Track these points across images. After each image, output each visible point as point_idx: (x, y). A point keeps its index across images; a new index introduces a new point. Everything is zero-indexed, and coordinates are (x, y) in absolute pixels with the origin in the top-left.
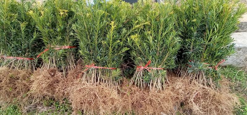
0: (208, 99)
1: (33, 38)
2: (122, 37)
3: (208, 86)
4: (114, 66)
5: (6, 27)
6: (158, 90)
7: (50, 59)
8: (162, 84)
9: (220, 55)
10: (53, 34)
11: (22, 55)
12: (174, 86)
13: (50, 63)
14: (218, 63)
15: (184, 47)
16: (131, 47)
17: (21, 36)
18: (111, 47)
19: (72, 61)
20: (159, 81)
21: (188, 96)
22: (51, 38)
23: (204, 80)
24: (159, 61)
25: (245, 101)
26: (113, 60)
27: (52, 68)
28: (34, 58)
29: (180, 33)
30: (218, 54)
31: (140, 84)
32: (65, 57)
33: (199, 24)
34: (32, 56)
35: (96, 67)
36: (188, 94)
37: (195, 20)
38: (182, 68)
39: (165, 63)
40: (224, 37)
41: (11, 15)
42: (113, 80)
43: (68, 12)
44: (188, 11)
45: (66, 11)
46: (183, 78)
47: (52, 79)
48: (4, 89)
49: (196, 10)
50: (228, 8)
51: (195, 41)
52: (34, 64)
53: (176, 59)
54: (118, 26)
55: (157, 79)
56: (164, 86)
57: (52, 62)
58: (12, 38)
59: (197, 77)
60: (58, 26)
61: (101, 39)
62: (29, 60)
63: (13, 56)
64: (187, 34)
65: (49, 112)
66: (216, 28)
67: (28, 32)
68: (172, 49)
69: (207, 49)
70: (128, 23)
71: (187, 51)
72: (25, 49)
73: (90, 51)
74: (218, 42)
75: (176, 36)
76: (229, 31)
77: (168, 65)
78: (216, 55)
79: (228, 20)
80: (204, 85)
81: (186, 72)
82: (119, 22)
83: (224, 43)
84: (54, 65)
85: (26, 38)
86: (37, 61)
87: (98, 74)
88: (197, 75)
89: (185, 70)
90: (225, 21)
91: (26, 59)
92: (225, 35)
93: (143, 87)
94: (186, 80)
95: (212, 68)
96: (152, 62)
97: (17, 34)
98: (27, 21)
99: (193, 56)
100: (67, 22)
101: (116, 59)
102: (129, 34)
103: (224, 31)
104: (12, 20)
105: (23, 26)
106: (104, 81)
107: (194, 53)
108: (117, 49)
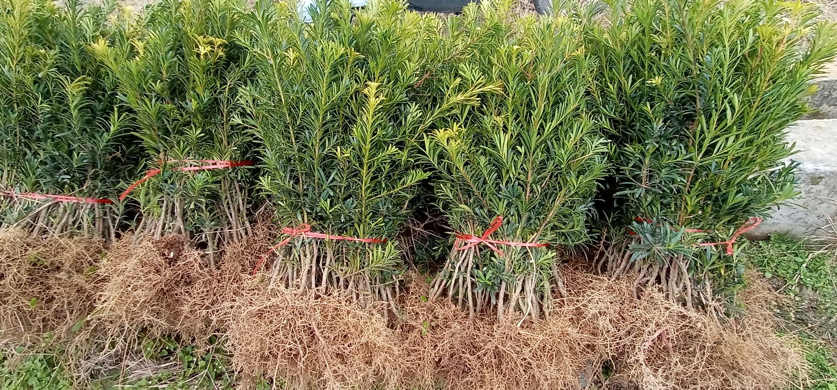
0: (698, 355)
1: (108, 130)
2: (405, 132)
3: (698, 311)
4: (378, 231)
5: (20, 95)
6: (526, 317)
7: (165, 204)
8: (542, 297)
9: (745, 202)
10: (173, 120)
11: (73, 189)
12: (579, 305)
13: (166, 217)
14: (737, 227)
15: (618, 170)
16: (434, 169)
17: (70, 125)
18: (369, 168)
19: (239, 210)
20: (529, 287)
21: (627, 341)
22: (167, 132)
23: (685, 288)
24: (529, 219)
25: (830, 360)
26: (375, 214)
27: (171, 235)
28: (113, 200)
29: (606, 124)
30: (736, 201)
31: (465, 296)
32: (214, 197)
33: (673, 94)
34: (105, 193)
35: (317, 234)
36: (629, 333)
37: (657, 81)
38: (614, 243)
39: (551, 224)
40: (760, 141)
41: (36, 52)
42: (373, 281)
43: (225, 46)
44: (636, 47)
45: (219, 41)
46: (613, 279)
47: (168, 273)
48: (10, 302)
49: (664, 46)
50: (775, 39)
51: (658, 154)
52: (114, 220)
53: (589, 211)
54: (390, 96)
55: (524, 281)
56: (548, 303)
57: (173, 212)
58: (38, 132)
59: (663, 276)
60: (192, 93)
61: (333, 141)
62: (96, 205)
63: (42, 191)
64: (632, 127)
65: (160, 380)
66: (732, 107)
67: (92, 110)
68: (578, 177)
69: (697, 179)
70: (428, 84)
71: (630, 187)
72: (83, 169)
73: (298, 179)
74: (739, 157)
75: (593, 133)
76: (779, 122)
77: (563, 234)
78: (731, 202)
79: (774, 82)
80: (684, 304)
81: (627, 255)
82: (395, 83)
83: (759, 160)
84: (179, 223)
85: (85, 130)
86: (122, 208)
87: (325, 257)
88: (661, 269)
89: (622, 250)
90: (762, 84)
91: (86, 203)
92: (762, 136)
93: (475, 304)
94: (624, 285)
95: (716, 247)
96: (508, 222)
97: (54, 119)
98: (89, 75)
99: (649, 204)
100: (223, 78)
101: (383, 210)
102: (428, 123)
103: (759, 119)
104: (40, 71)
105: (74, 90)
106: (341, 283)
107: (656, 193)
108: (389, 177)
